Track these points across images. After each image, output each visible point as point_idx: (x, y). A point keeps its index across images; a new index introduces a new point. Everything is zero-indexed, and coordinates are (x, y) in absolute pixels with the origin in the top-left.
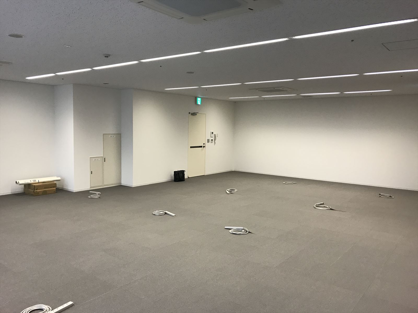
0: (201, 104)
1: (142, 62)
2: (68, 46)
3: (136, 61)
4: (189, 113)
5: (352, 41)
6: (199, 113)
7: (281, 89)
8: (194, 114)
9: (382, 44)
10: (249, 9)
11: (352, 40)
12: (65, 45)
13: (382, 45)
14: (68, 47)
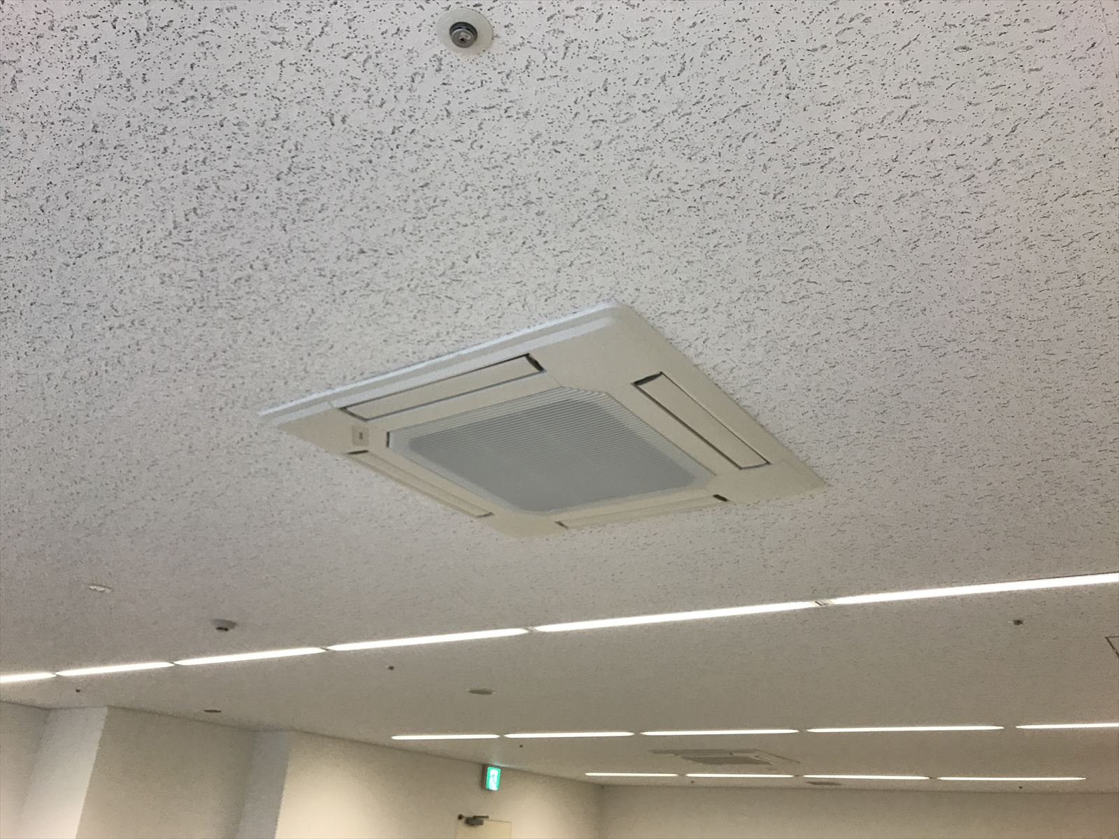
0: (498, 790)
1: (335, 652)
2: (102, 589)
3: (316, 646)
4: (460, 817)
5: (1018, 622)
6: (490, 818)
7: (752, 756)
8: (474, 821)
9: (1107, 638)
10: (717, 497)
11: (1018, 619)
12: (93, 585)
13: (1106, 640)
14: (102, 592)
